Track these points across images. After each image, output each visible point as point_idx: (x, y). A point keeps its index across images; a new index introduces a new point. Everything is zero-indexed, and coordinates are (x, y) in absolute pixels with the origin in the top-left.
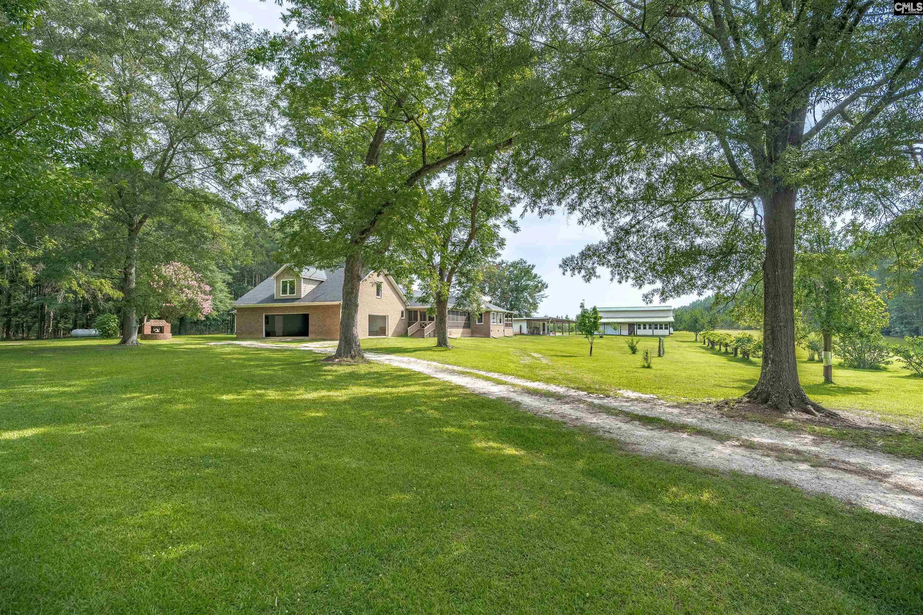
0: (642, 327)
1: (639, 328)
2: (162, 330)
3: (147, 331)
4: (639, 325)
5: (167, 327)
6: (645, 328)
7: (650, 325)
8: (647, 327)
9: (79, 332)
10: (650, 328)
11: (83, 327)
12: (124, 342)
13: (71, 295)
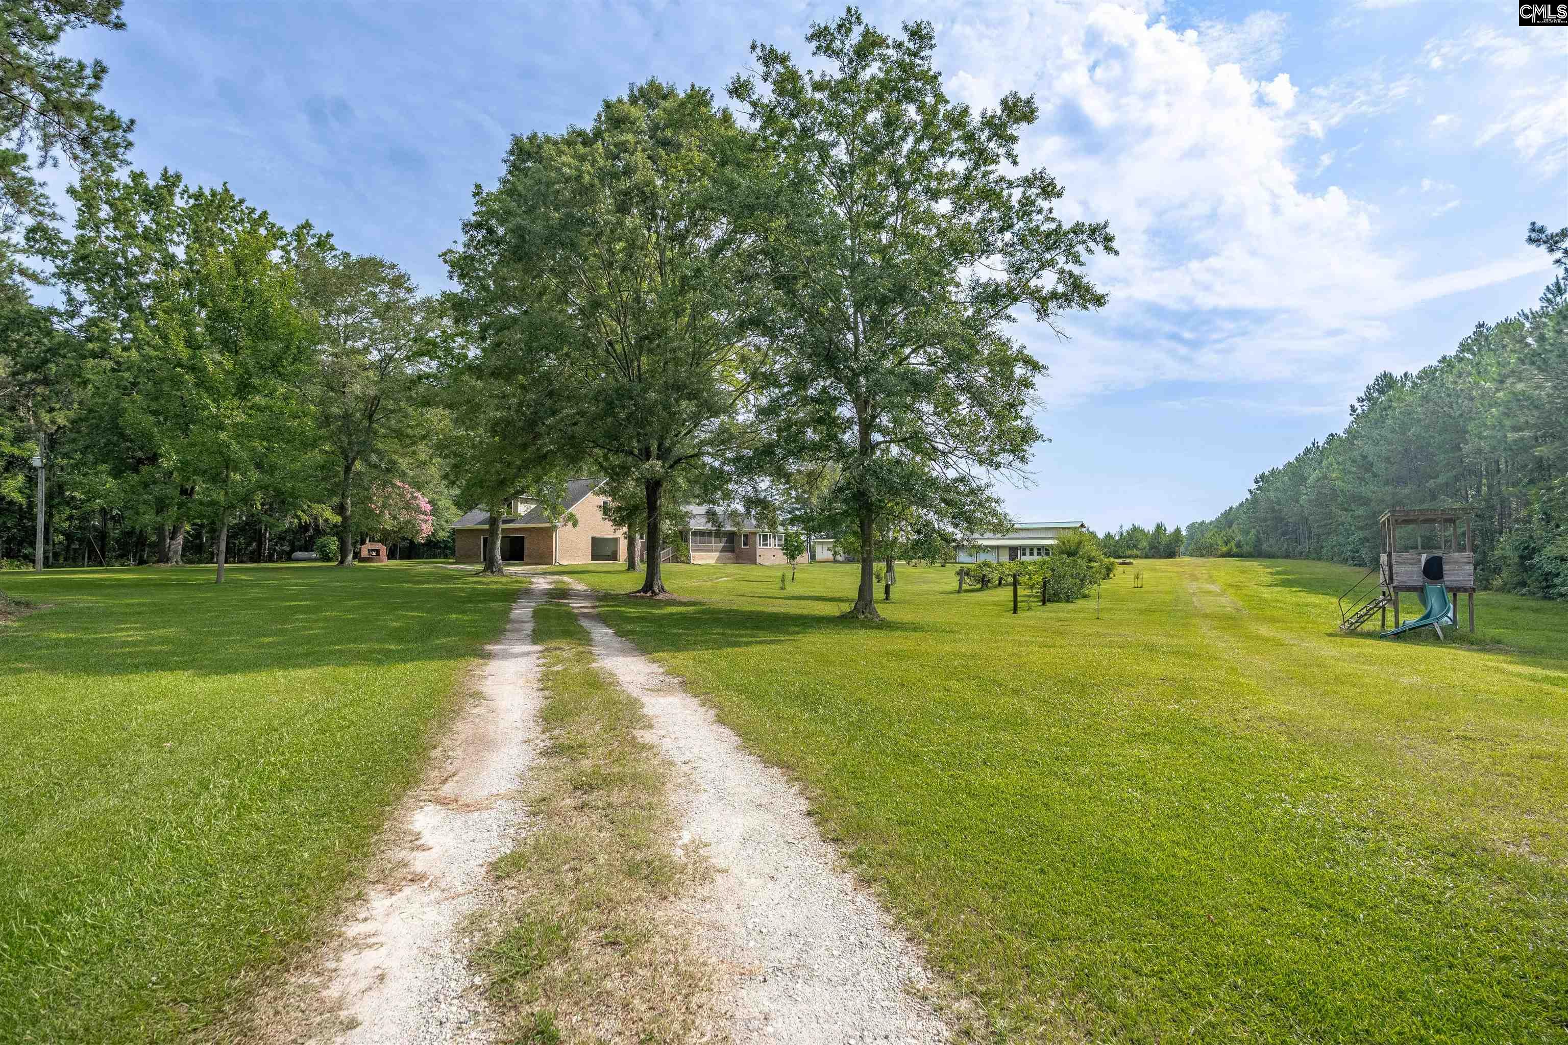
0: (1028, 552)
1: (1024, 554)
2: (378, 552)
3: (364, 554)
4: (1024, 550)
5: (384, 550)
6: (1032, 554)
7: (1039, 550)
8: (1035, 551)
9: (299, 554)
10: (1039, 554)
11: (301, 549)
12: (342, 562)
13: (296, 521)
